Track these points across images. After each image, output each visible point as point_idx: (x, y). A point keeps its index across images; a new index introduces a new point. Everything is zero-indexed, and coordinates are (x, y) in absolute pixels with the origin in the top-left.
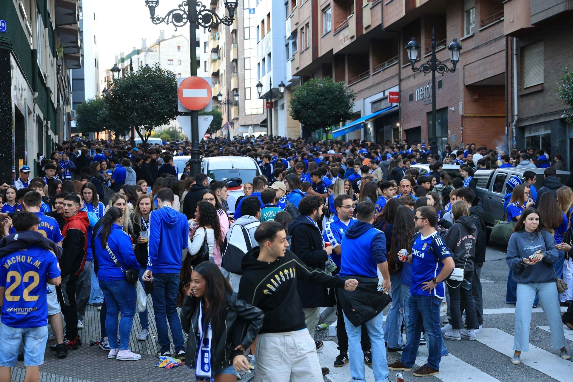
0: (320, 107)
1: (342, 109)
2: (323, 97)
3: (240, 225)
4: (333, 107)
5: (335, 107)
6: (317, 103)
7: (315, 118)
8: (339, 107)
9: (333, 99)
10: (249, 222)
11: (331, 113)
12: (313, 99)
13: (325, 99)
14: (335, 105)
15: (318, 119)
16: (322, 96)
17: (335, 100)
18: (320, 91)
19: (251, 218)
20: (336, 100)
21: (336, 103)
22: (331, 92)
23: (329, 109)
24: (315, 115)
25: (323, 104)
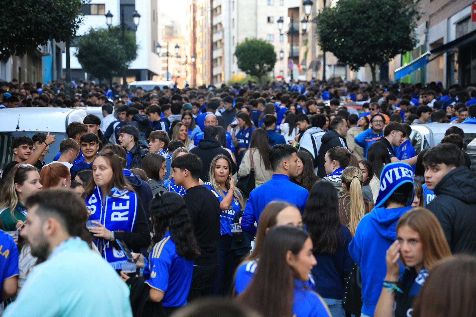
0: (358, 30)
1: (396, 34)
2: (365, 15)
3: (310, 133)
4: (381, 32)
5: (383, 30)
6: (354, 24)
7: (351, 48)
8: (390, 31)
9: (381, 17)
10: (316, 132)
11: (377, 40)
12: (348, 19)
13: (369, 18)
14: (383, 27)
15: (356, 51)
16: (363, 12)
17: (383, 19)
18: (360, 6)
19: (318, 129)
20: (386, 19)
21: (386, 25)
22: (378, 7)
23: (373, 34)
24: (351, 43)
25: (365, 26)
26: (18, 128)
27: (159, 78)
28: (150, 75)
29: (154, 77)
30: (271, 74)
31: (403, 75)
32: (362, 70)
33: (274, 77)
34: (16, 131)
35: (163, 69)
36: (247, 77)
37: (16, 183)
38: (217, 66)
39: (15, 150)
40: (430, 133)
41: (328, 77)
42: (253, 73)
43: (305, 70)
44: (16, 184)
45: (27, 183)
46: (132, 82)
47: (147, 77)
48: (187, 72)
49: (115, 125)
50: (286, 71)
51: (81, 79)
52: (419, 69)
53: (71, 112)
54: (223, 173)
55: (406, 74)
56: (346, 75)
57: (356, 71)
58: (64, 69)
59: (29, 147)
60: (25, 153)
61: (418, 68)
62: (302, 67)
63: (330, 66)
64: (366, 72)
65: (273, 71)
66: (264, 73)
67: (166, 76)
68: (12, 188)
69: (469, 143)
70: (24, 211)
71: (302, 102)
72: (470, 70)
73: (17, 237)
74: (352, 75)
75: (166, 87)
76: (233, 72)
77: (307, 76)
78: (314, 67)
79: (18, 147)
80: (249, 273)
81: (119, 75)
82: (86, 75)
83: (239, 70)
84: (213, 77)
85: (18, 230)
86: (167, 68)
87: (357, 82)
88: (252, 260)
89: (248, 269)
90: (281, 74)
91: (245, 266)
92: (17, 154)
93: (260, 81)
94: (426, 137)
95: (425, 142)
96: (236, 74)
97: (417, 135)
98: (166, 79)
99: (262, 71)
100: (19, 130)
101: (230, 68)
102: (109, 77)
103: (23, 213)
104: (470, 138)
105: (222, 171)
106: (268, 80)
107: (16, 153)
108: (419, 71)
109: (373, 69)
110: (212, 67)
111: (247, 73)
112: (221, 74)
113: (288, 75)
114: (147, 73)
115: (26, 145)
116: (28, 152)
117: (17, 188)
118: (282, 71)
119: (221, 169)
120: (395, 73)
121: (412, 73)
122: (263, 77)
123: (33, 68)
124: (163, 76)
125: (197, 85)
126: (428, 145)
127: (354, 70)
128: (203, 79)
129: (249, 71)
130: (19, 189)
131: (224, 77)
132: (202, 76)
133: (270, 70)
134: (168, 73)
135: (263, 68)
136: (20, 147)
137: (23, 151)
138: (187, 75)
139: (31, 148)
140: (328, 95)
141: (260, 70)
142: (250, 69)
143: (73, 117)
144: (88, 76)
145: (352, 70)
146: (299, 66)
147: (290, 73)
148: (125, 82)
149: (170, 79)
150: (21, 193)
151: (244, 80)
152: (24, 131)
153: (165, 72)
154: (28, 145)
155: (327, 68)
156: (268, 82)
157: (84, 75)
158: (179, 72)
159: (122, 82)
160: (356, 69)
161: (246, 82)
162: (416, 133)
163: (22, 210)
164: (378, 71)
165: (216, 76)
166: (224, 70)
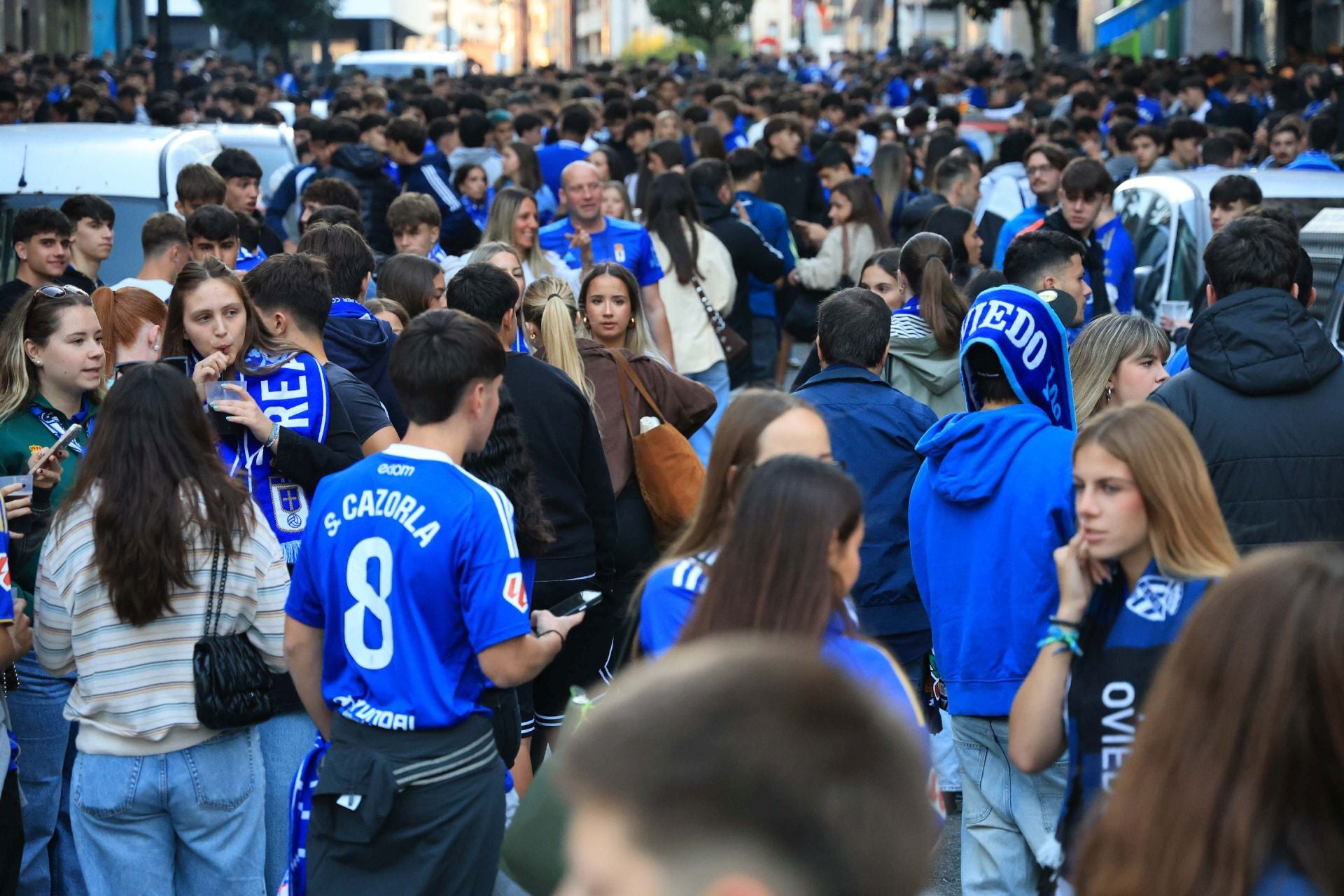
26: (22, 183)
27: (423, 43)
28: (398, 34)
29: (410, 41)
30: (743, 34)
31: (1121, 33)
32: (1003, 18)
33: (751, 42)
34: (19, 192)
35: (436, 18)
36: (674, 41)
37: (28, 340)
38: (587, 8)
39: (20, 247)
40: (1196, 200)
41: (905, 42)
42: (694, 29)
43: (839, 20)
44: (27, 342)
45: (57, 342)
46: (346, 55)
47: (388, 40)
48: (502, 27)
49: (301, 178)
50: (786, 22)
51: (200, 46)
52: (1165, 16)
53: (175, 138)
54: (611, 316)
55: (1127, 30)
56: (957, 35)
57: (987, 24)
58: (151, 18)
59: (59, 239)
60: (49, 256)
61: (1161, 11)
62: (831, 12)
63: (911, 8)
64: (1015, 24)
65: (749, 24)
66: (725, 29)
67: (443, 37)
68: (17, 351)
69: (1303, 225)
70: (50, 419)
71: (834, 110)
72: (1308, 16)
73: (30, 493)
74: (972, 34)
75: (441, 71)
76: (635, 29)
77: (845, 36)
78: (867, 11)
79: (29, 241)
80: (682, 592)
81: (309, 36)
82: (214, 34)
83: (654, 18)
84: (576, 42)
85: (31, 472)
86: (446, 16)
87: (987, 56)
88: (687, 558)
89: (677, 581)
90: (771, 33)
91: (670, 572)
92: (26, 261)
93: (711, 53)
94: (1184, 208)
95: (1182, 223)
96: (642, 33)
97: (1159, 204)
98: (442, 46)
99: (718, 23)
100: (25, 190)
101: (625, 14)
102: (281, 40)
103: (49, 424)
104: (1307, 212)
105: (608, 312)
106: (733, 49)
107: (23, 255)
108: (1163, 22)
109: (1034, 17)
110: (574, 13)
111: (676, 29)
112: (599, 35)
113: (793, 35)
114: (387, 30)
115: (51, 236)
116: (59, 257)
117: (32, 354)
118: (773, 24)
119: (606, 306)
120: (1097, 27)
121: (1146, 28)
122: (721, 41)
123: (62, 12)
124: (435, 38)
125: (530, 64)
126: (1189, 232)
127: (979, 19)
128: (548, 45)
129: (680, 23)
130: (36, 357)
131: (610, 40)
132: (548, 37)
133: (741, 19)
134: (449, 31)
135: (719, 16)
136: (35, 240)
137: (44, 252)
138: (502, 35)
139: (65, 244)
140: (905, 93)
141: (711, 21)
142: (684, 18)
143: (178, 155)
144: (220, 36)
145: (974, 18)
146: (822, 10)
147: (797, 30)
148: (327, 56)
149: (454, 46)
150: (42, 367)
151: (665, 50)
152: (40, 193)
153: (439, 27)
154: (57, 234)
155: (903, 14)
156: (736, 56)
157: (208, 35)
158: (480, 26)
159: (317, 56)
160: (985, 15)
161: (672, 55)
162: (1156, 198)
163: (45, 417)
164: (1048, 22)
165: (586, 40)
166: (607, 19)
